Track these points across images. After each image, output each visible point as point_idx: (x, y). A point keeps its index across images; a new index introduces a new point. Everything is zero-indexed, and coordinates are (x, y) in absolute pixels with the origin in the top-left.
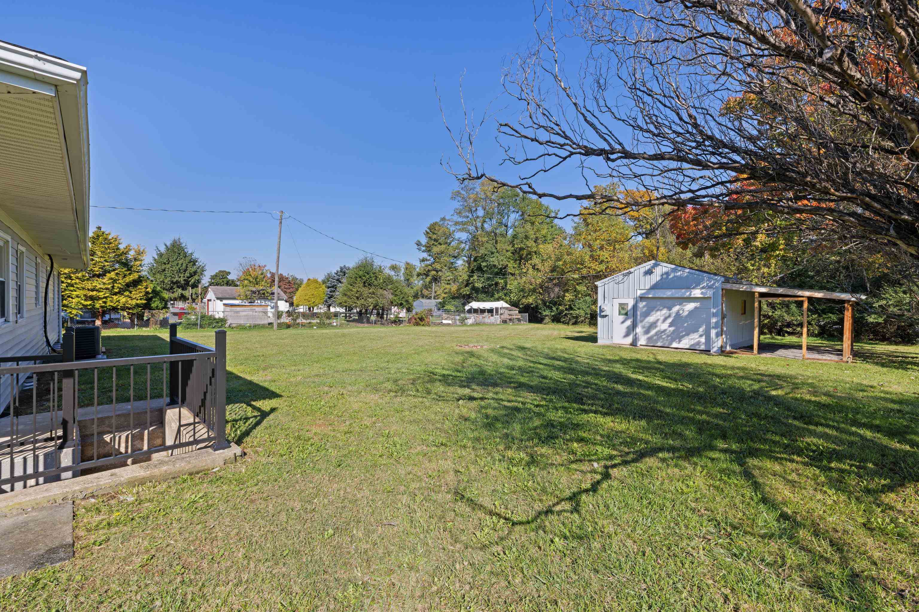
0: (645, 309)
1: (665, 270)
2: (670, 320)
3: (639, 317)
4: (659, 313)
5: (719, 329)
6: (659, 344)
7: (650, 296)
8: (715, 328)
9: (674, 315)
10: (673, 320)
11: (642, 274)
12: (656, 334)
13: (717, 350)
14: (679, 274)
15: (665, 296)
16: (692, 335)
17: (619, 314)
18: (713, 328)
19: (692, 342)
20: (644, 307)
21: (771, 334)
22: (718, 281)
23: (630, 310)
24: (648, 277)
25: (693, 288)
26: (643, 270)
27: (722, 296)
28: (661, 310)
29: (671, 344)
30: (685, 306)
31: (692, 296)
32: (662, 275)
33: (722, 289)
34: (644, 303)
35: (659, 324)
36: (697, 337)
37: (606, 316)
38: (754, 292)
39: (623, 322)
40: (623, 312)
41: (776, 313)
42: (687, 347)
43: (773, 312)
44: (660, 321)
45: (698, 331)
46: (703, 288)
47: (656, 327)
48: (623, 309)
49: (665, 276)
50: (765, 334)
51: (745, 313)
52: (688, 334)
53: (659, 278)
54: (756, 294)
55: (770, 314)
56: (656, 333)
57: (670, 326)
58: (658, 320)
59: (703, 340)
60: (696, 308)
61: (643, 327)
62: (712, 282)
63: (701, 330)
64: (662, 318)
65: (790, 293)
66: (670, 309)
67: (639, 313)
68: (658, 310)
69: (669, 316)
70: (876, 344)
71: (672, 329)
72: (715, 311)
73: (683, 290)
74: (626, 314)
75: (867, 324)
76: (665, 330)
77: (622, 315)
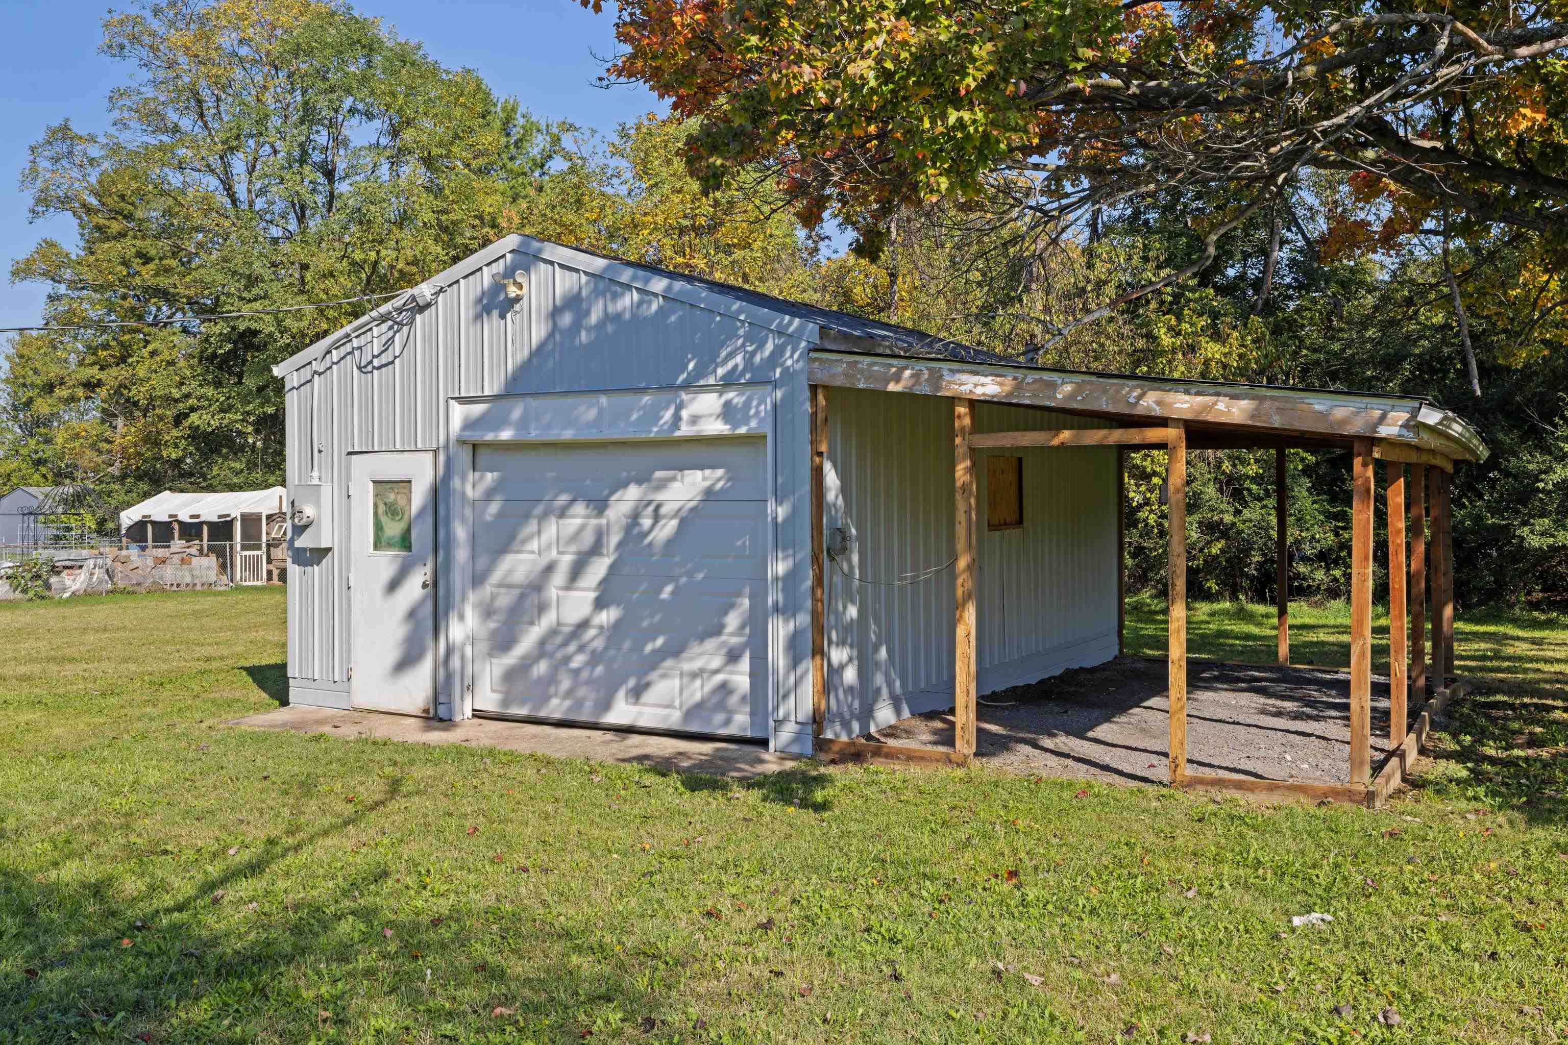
0: (494, 508)
1: (564, 283)
2: (599, 569)
3: (461, 555)
4: (551, 529)
5: (804, 619)
6: (556, 708)
7: (506, 435)
8: (786, 610)
9: (614, 539)
10: (612, 567)
11: (466, 312)
12: (542, 649)
13: (798, 738)
14: (628, 300)
15: (568, 435)
16: (695, 649)
17: (377, 546)
18: (776, 609)
19: (698, 691)
20: (489, 496)
21: (1234, 597)
22: (793, 339)
23: (421, 513)
24: (492, 323)
25: (687, 386)
26: (469, 291)
27: (814, 429)
28: (562, 514)
29: (606, 705)
30: (662, 485)
31: (685, 430)
32: (555, 312)
33: (814, 388)
34: (490, 477)
35: (553, 592)
36: (716, 662)
37: (320, 554)
38: (952, 401)
39: (393, 585)
40: (393, 529)
41: (1247, 513)
42: (674, 719)
43: (1238, 512)
44: (559, 578)
45: (718, 630)
46: (728, 383)
47: (542, 608)
48: (393, 511)
49: (566, 319)
50: (1209, 597)
51: (1020, 521)
52: (675, 651)
53: (538, 332)
54: (961, 410)
55: (1228, 518)
56: (542, 643)
57: (600, 604)
58: (550, 568)
59: (741, 678)
60: (709, 494)
61: (488, 612)
62: (769, 347)
63: (733, 621)
64: (567, 560)
65: (1104, 405)
66: (600, 506)
67: (461, 532)
68: (545, 515)
69: (596, 550)
70: (1550, 624)
71: (607, 617)
72: (782, 512)
73: (646, 399)
74: (405, 542)
75: (1521, 552)
76: (584, 625)
77: (390, 545)
